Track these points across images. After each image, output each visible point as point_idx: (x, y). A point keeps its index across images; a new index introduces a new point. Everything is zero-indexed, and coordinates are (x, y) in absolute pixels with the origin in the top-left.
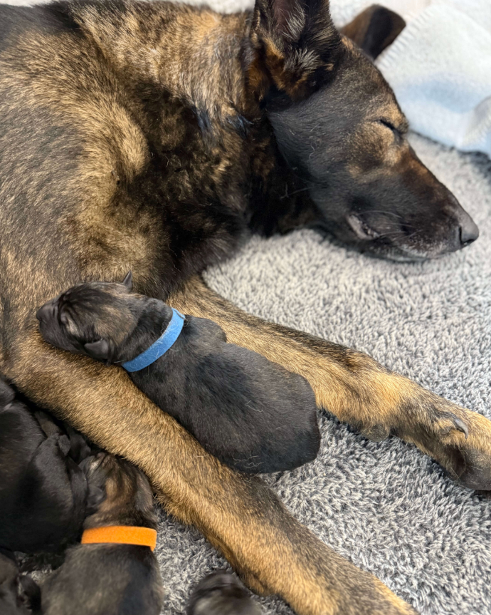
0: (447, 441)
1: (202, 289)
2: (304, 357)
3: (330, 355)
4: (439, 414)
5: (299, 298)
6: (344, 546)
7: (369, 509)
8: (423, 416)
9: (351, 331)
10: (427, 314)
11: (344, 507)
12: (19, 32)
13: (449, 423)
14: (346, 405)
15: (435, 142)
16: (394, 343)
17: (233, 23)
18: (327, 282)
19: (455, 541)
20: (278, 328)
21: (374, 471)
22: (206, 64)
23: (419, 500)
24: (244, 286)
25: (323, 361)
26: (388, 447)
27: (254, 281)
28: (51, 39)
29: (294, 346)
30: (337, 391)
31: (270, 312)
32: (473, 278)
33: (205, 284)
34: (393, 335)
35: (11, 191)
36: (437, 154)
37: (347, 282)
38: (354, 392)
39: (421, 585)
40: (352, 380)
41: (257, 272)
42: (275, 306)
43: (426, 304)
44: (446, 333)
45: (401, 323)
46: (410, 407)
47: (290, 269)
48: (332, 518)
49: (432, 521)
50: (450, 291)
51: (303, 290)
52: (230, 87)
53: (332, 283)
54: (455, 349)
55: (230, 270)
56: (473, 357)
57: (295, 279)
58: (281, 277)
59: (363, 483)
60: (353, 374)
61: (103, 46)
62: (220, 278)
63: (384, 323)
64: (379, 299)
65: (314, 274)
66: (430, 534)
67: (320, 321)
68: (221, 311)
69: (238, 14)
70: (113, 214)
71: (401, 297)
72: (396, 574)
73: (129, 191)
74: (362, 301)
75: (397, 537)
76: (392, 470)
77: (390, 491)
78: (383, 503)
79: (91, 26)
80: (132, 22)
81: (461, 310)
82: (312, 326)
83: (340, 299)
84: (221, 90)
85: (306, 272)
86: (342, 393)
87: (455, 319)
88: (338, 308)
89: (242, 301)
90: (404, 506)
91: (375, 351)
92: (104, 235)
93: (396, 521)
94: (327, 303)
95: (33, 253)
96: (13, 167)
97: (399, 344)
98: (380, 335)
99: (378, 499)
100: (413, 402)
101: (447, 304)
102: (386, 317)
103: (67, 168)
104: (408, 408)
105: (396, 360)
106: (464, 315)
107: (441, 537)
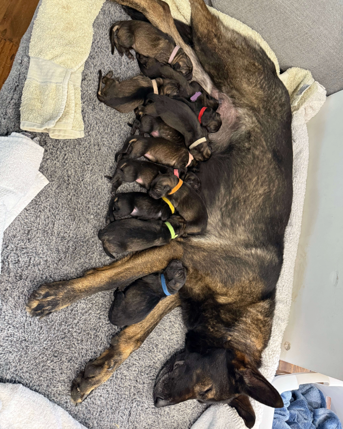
0: (106, 363)
1: (177, 305)
2: (146, 327)
3: (142, 337)
4: (115, 363)
5: (162, 336)
6: (91, 313)
7: (95, 326)
8: (116, 357)
9: (144, 349)
10: (138, 381)
11: (100, 318)
12: (264, 283)
13: (112, 365)
14: (127, 334)
15: (194, 422)
16: (135, 363)
17: (257, 354)
18: (163, 349)
19: (73, 349)
20: (157, 324)
21: (104, 333)
22: (245, 338)
23: (90, 344)
24: (173, 319)
25: (142, 333)
26: (108, 342)
27: (173, 323)
28: (260, 291)
29: (150, 326)
30: (132, 333)
31: (161, 324)
32: (142, 406)
33: (178, 306)
34: (137, 363)
35: (222, 262)
36: (190, 421)
37: (160, 356)
38: (130, 338)
39: (69, 331)
40: (134, 339)
41: (176, 326)
42: (163, 326)
43: (141, 382)
44: (129, 384)
45: (139, 369)
46: (120, 355)
47: (172, 338)
48: (99, 313)
49: (82, 345)
50: (141, 394)
51: (163, 339)
52: (236, 343)
53: (162, 351)
54: (124, 384)
55: (180, 317)
56: (118, 389)
57: (168, 338)
58: (170, 334)
59: (103, 328)
60: (136, 340)
61: (255, 305)
62: (178, 312)
63: (142, 362)
64: (150, 365)
65: (167, 346)
66: (79, 342)
67: (152, 340)
68: (169, 308)
69: (261, 357)
70: (206, 287)
71: (147, 374)
72: (76, 325)
73: (210, 294)
74: (152, 359)
75: (85, 331)
76: (101, 340)
77: (96, 336)
78: (95, 331)
79: (262, 304)
80: (260, 317)
81: (134, 394)
82: (152, 336)
83: (156, 351)
84: (235, 339)
85: (169, 343)
86: (131, 335)
87: (132, 390)
88: (153, 349)
89: (169, 316)
90: (91, 338)
91: (135, 354)
92: (201, 281)
93: (89, 333)
94: (157, 345)
95: (204, 260)
96: (227, 266)
97: (133, 364)
98: (139, 359)
99: (96, 331)
100: (121, 356)
101: (138, 390)
102: (143, 364)
103: (222, 281)
104: (120, 354)
105: (130, 360)
106: (132, 394)
107: (77, 345)
